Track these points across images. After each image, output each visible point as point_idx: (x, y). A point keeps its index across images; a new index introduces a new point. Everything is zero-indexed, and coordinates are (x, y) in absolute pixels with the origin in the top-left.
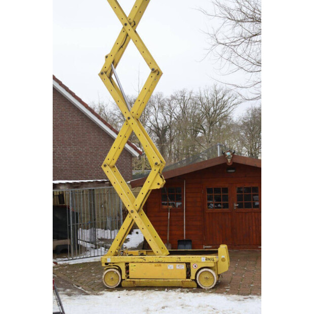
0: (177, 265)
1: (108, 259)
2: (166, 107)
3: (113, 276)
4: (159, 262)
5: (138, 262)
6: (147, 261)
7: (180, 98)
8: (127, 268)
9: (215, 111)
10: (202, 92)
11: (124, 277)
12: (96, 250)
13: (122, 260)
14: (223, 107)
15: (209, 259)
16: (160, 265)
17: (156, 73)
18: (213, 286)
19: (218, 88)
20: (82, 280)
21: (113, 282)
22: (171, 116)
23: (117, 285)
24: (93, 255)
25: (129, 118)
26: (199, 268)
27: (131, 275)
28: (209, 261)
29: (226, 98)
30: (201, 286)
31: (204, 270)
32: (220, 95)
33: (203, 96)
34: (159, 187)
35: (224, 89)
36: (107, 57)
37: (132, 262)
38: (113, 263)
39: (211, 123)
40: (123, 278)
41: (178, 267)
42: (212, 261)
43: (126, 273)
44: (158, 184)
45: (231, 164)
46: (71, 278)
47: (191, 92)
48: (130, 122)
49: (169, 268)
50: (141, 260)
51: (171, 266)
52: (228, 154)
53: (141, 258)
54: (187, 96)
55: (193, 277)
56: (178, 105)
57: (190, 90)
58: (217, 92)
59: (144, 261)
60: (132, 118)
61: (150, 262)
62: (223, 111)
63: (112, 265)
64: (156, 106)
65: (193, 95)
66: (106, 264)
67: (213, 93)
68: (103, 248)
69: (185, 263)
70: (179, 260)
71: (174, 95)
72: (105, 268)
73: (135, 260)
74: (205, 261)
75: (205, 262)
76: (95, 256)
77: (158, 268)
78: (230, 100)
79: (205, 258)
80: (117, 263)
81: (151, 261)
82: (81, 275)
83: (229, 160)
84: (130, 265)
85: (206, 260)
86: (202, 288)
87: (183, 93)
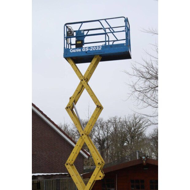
2: (105, 127)
7: (113, 121)
9: (135, 130)
10: (127, 118)
14: (139, 127)
17: (100, 108)
19: (136, 116)
22: (108, 132)
25: (83, 135)
29: (141, 122)
32: (137, 120)
33: (127, 120)
34: (100, 179)
35: (140, 117)
36: (70, 98)
39: (132, 137)
44: (100, 177)
45: (145, 164)
47: (120, 118)
48: (83, 137)
52: (144, 157)
54: (118, 120)
56: (112, 126)
57: (119, 117)
58: (135, 118)
60: (84, 135)
62: (139, 130)
64: (99, 126)
65: (121, 120)
67: (133, 119)
71: (110, 120)
78: (143, 123)
83: (144, 161)
87: (115, 119)
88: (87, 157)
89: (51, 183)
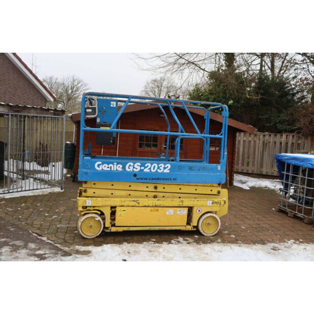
0: (179, 209)
1: (87, 201)
3: (92, 223)
4: (156, 206)
5: (129, 206)
6: (141, 205)
7: (49, 81)
8: (113, 214)
9: (72, 92)
10: (65, 80)
11: (108, 224)
12: (23, 181)
14: (77, 90)
15: (216, 203)
16: (157, 210)
18: (216, 232)
19: (75, 78)
20: (37, 223)
21: (91, 230)
23: (98, 234)
24: (31, 188)
26: (203, 213)
27: (117, 223)
28: (216, 205)
29: (79, 85)
30: (203, 233)
31: (209, 215)
32: (76, 83)
33: (65, 82)
35: (79, 80)
37: (121, 206)
38: (94, 207)
39: (69, 99)
40: (106, 226)
41: (178, 212)
43: (111, 219)
46: (19, 220)
47: (57, 79)
49: (167, 213)
50: (134, 204)
51: (171, 211)
53: (134, 201)
54: (54, 81)
55: (194, 223)
57: (56, 77)
58: (74, 81)
59: (137, 205)
61: (145, 206)
62: (77, 93)
63: (92, 209)
65: (57, 81)
66: (85, 207)
67: (72, 81)
68: (32, 179)
69: (188, 207)
70: (181, 204)
71: (45, 79)
72: (82, 213)
73: (125, 204)
74: (210, 204)
75: (210, 206)
76: (33, 190)
77: (153, 213)
79: (211, 202)
80: (99, 207)
81: (147, 205)
82: (31, 215)
83: (172, 103)
84: (118, 209)
85: (213, 203)
86: (203, 235)
87: (51, 78)
88: (52, 100)
89: (23, 123)
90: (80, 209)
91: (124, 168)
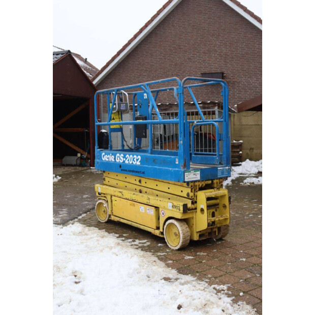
0: (148, 207)
3: (105, 209)
4: (132, 200)
5: (118, 197)
6: (124, 197)
11: (110, 212)
13: (108, 192)
15: (175, 207)
16: (134, 205)
18: (178, 247)
23: (106, 220)
26: (166, 217)
27: (114, 212)
28: (175, 210)
31: (171, 221)
37: (114, 196)
41: (148, 211)
42: (178, 210)
49: (141, 210)
50: (120, 195)
51: (142, 207)
53: (120, 192)
55: (161, 229)
59: (122, 196)
61: (126, 199)
63: (103, 195)
66: (99, 194)
69: (155, 207)
70: (148, 201)
72: (98, 198)
73: (116, 194)
74: (171, 208)
75: (171, 210)
77: (132, 207)
79: (171, 204)
80: (106, 194)
85: (173, 207)
86: (168, 246)
90: (97, 194)
91: (115, 159)
